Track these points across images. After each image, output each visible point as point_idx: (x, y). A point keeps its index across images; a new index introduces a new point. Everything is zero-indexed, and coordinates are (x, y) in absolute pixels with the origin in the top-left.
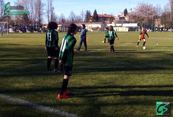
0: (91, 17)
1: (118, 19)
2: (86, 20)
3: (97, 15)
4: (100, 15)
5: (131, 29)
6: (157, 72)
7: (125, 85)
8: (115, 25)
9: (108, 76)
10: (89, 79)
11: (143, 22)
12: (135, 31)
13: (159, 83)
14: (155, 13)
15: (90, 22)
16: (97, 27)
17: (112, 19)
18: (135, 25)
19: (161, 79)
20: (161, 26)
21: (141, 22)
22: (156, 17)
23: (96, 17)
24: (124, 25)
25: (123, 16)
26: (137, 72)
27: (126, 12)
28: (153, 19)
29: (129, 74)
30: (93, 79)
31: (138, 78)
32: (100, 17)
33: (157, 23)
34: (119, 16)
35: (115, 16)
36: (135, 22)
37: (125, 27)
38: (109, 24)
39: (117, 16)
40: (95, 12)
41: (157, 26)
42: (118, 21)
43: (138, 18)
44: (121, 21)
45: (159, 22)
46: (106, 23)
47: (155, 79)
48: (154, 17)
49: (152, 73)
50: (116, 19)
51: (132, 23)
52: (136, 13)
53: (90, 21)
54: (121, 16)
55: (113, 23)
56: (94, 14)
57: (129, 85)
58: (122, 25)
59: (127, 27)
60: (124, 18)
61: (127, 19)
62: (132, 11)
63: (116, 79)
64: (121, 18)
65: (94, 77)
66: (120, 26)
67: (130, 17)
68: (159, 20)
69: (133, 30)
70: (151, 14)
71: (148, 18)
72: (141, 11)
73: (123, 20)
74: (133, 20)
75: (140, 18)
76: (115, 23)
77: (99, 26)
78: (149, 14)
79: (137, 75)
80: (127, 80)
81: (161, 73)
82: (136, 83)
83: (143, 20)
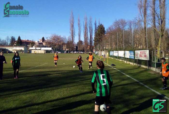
0: (16, 41)
1: (38, 44)
2: (11, 44)
3: (21, 40)
4: (23, 40)
5: (47, 51)
6: (63, 87)
7: (40, 101)
8: (36, 48)
9: (28, 96)
10: (11, 101)
11: (55, 47)
12: (50, 53)
13: (63, 96)
14: (62, 41)
15: (15, 46)
16: (21, 49)
17: (33, 44)
18: (50, 49)
19: (65, 92)
20: (67, 50)
21: (54, 47)
22: (64, 44)
23: (20, 42)
24: (43, 48)
25: (41, 42)
26: (50, 89)
27: (43, 39)
28: (61, 45)
29: (44, 91)
30: (15, 101)
31: (50, 94)
32: (24, 42)
33: (64, 48)
34: (38, 42)
35: (35, 41)
36: (50, 47)
37: (43, 50)
38: (31, 47)
39: (37, 42)
40: (19, 38)
41: (64, 49)
42: (37, 46)
43: (52, 44)
44: (40, 46)
45: (65, 47)
46: (28, 46)
47: (61, 92)
48: (62, 44)
49: (59, 88)
50: (36, 44)
51: (48, 47)
52: (50, 41)
53: (15, 44)
54: (40, 42)
55: (34, 47)
56: (18, 39)
57: (44, 101)
58: (41, 48)
59: (44, 50)
60: (42, 43)
61: (44, 44)
62: (48, 39)
63: (34, 97)
64: (40, 44)
65: (15, 98)
66: (39, 49)
67: (46, 43)
68: (65, 45)
69: (49, 52)
70: (60, 42)
71: (59, 44)
72: (54, 39)
73: (41, 45)
74: (49, 46)
75: (53, 44)
76: (36, 47)
77: (23, 49)
78: (59, 42)
79: (49, 91)
80: (42, 97)
81: (65, 87)
82: (49, 98)
83: (55, 45)
